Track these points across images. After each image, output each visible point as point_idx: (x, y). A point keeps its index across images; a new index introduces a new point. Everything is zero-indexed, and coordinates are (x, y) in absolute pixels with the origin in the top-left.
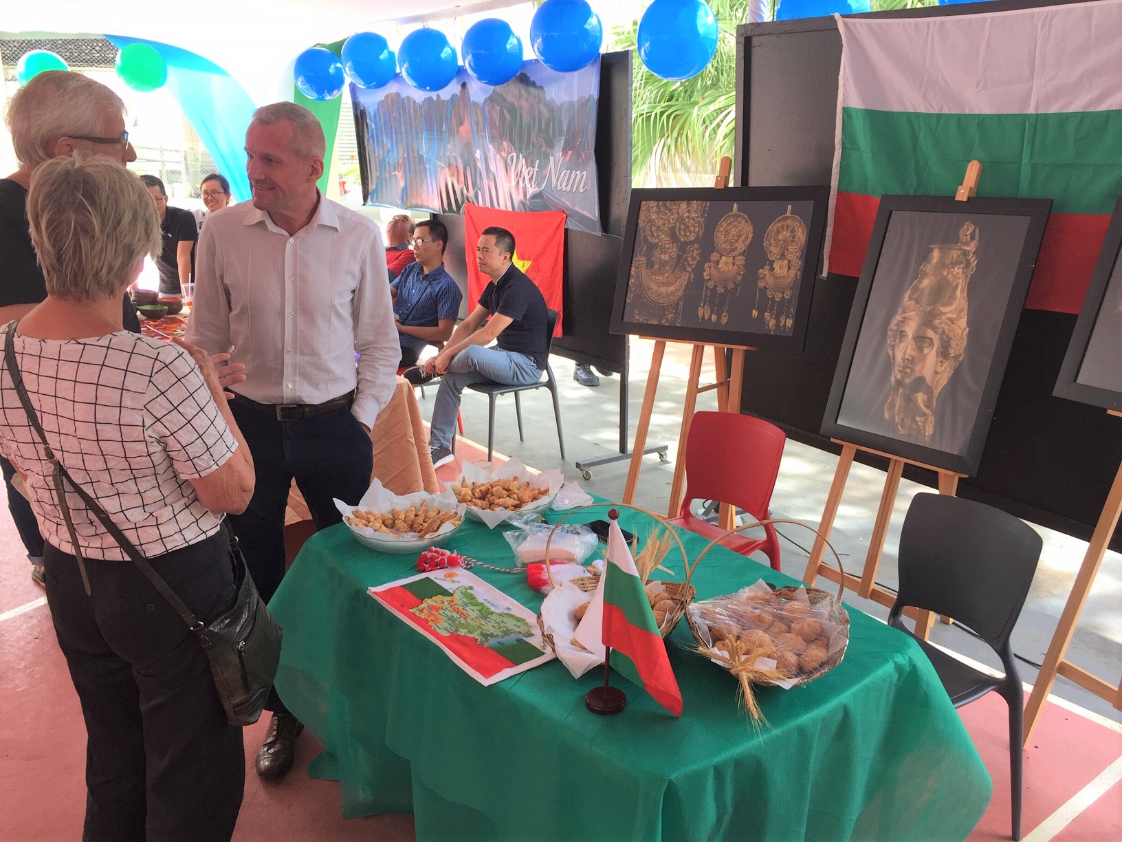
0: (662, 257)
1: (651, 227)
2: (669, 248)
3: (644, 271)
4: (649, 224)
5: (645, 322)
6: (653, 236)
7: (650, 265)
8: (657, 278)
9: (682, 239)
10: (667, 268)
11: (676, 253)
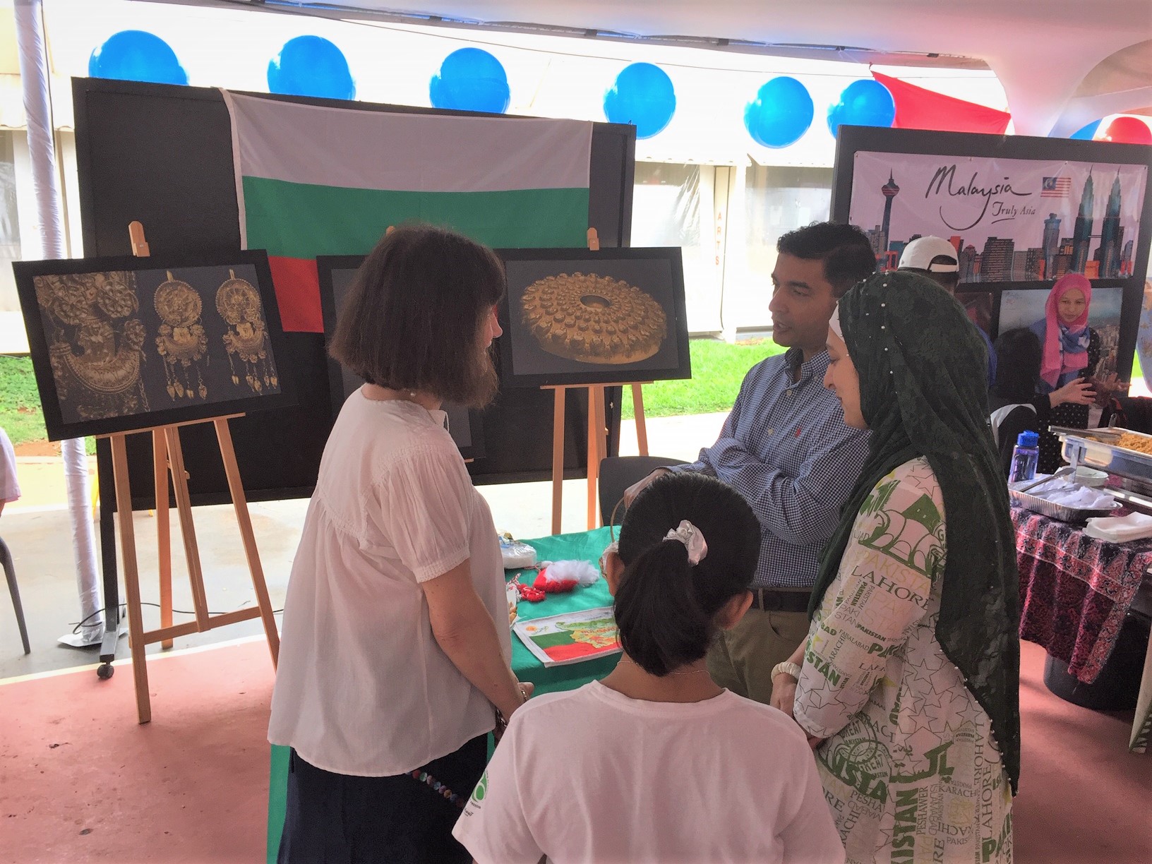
0: (93, 339)
1: (60, 305)
2: (99, 328)
3: (72, 360)
4: (57, 303)
5: (99, 418)
6: (67, 316)
7: (78, 351)
8: (95, 364)
9: (113, 316)
10: (105, 351)
11: (112, 332)
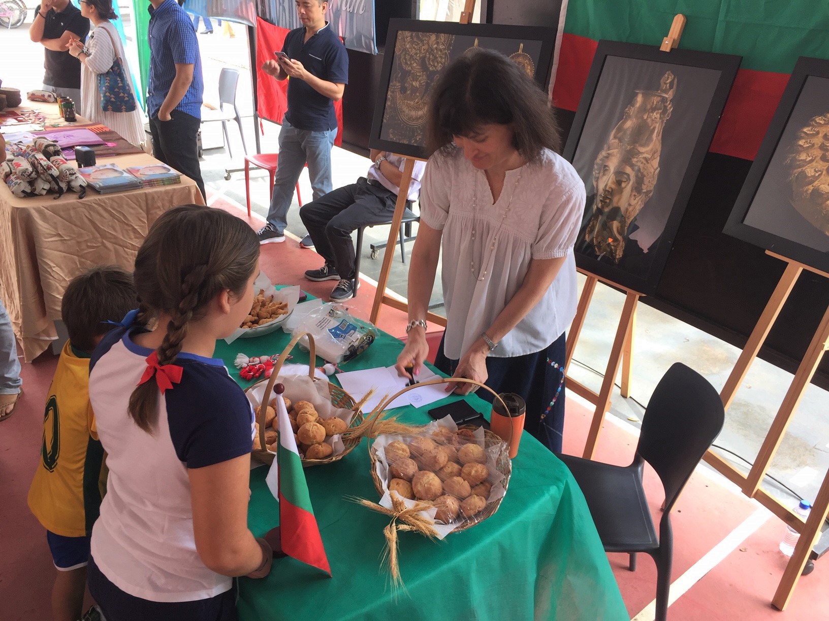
0: (414, 84)
2: (420, 76)
3: (398, 95)
4: (404, 53)
5: (398, 141)
9: (431, 69)
10: (418, 94)
11: (425, 81)
